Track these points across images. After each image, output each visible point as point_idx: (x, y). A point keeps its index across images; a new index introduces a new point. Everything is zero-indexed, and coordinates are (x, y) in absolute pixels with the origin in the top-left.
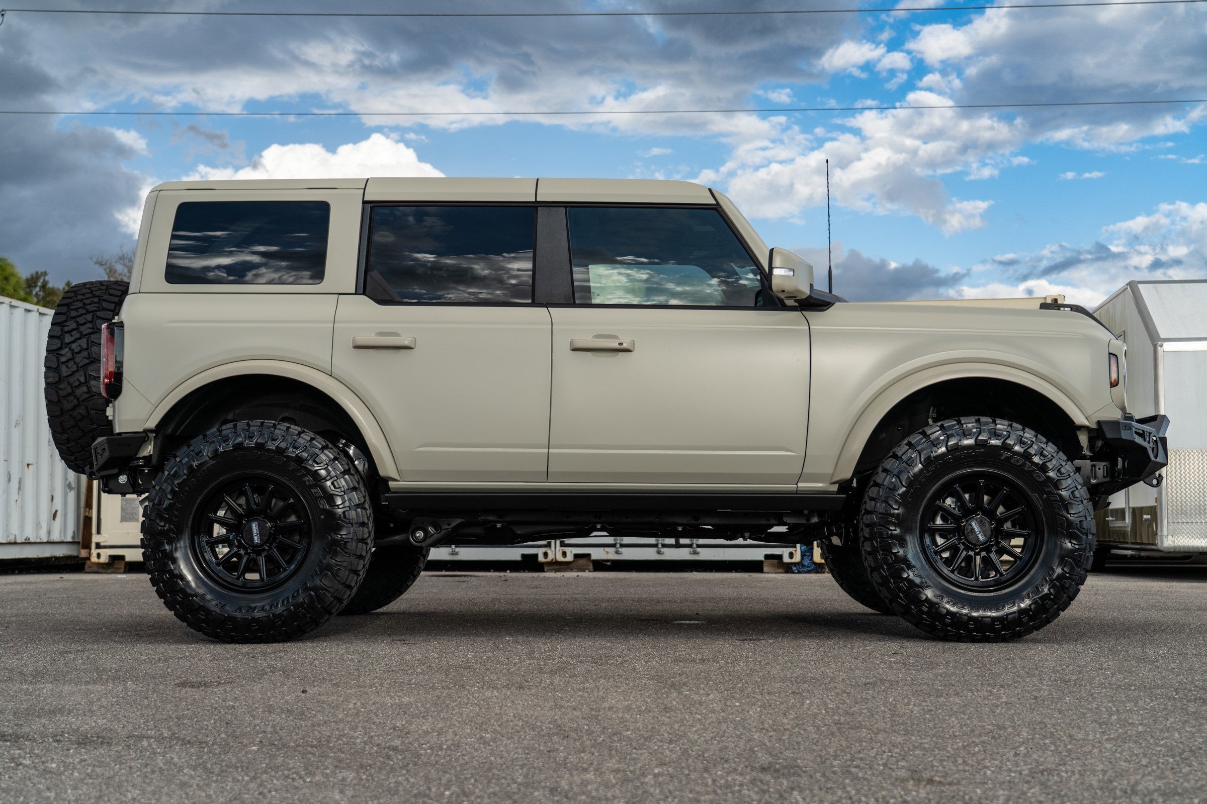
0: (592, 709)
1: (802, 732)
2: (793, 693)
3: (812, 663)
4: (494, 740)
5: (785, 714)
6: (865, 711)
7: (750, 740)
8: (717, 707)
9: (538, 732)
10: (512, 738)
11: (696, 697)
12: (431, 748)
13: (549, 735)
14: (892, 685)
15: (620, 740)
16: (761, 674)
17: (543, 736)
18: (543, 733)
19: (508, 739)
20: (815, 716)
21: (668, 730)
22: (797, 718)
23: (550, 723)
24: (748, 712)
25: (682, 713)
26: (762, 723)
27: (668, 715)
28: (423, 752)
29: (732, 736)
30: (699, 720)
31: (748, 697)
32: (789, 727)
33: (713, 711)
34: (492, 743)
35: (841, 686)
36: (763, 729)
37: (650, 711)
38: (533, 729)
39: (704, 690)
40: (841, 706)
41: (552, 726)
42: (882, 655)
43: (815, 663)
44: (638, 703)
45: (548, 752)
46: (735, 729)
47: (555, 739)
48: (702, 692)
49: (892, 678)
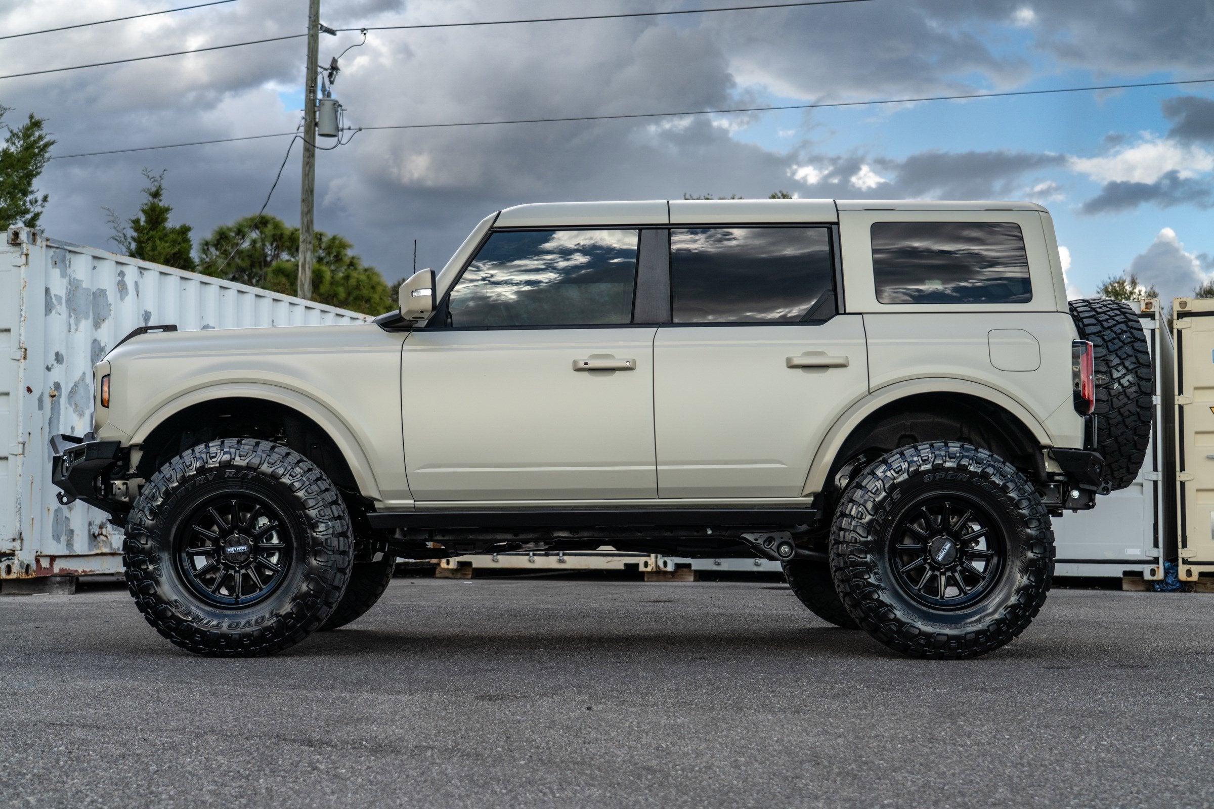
0: (857, 737)
1: (1058, 768)
2: (1072, 727)
3: (1111, 695)
4: (747, 764)
5: (1051, 750)
6: (1139, 749)
7: (1000, 776)
8: (984, 739)
9: (793, 758)
10: (764, 763)
11: (968, 729)
12: (683, 770)
13: (802, 762)
14: (1184, 722)
15: (870, 769)
16: (1049, 706)
17: (796, 762)
18: (796, 759)
19: (761, 763)
20: (1084, 751)
21: (922, 761)
22: (1060, 753)
23: (808, 750)
24: (1014, 746)
25: (945, 743)
26: (1022, 758)
27: (930, 745)
28: (673, 773)
29: (983, 771)
30: (959, 752)
31: (1022, 730)
32: (1047, 763)
33: (978, 744)
34: (743, 767)
35: (1126, 721)
36: (1018, 764)
37: (914, 741)
38: (789, 754)
39: (980, 720)
40: (1116, 743)
41: (809, 752)
42: (1192, 689)
43: (1112, 697)
44: (906, 733)
45: (792, 778)
46: (991, 763)
47: (806, 766)
48: (978, 722)
49: (1187, 714)
